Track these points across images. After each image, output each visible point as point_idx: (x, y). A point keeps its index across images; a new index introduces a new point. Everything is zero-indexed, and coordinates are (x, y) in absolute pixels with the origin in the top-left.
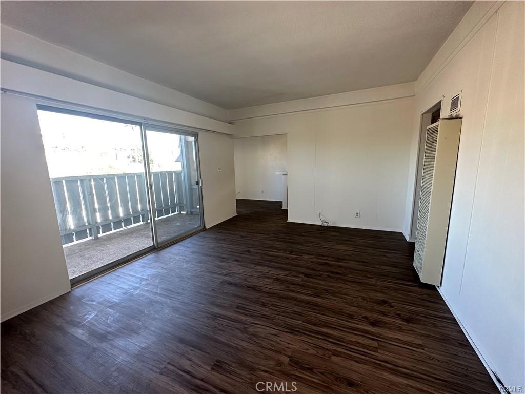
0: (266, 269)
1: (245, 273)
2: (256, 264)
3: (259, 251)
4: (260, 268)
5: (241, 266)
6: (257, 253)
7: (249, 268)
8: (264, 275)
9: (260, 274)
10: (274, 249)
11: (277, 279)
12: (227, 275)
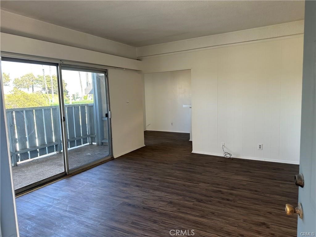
0: (163, 194)
1: (144, 197)
2: (154, 190)
3: (159, 179)
4: (158, 193)
5: (141, 191)
6: (157, 180)
7: (148, 192)
8: (161, 199)
9: (157, 198)
10: (174, 177)
11: (171, 203)
12: (127, 198)
